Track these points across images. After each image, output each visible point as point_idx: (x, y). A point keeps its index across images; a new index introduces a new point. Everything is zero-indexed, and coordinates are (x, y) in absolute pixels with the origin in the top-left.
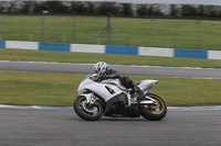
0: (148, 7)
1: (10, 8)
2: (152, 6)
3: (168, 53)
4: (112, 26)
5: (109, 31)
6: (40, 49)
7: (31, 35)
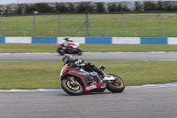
0: (117, 5)
1: (6, 11)
2: (120, 4)
3: (136, 41)
4: (89, 21)
5: (87, 26)
6: (33, 42)
7: (24, 32)
